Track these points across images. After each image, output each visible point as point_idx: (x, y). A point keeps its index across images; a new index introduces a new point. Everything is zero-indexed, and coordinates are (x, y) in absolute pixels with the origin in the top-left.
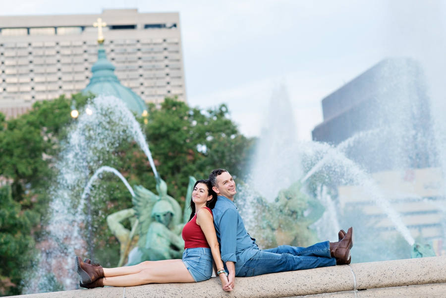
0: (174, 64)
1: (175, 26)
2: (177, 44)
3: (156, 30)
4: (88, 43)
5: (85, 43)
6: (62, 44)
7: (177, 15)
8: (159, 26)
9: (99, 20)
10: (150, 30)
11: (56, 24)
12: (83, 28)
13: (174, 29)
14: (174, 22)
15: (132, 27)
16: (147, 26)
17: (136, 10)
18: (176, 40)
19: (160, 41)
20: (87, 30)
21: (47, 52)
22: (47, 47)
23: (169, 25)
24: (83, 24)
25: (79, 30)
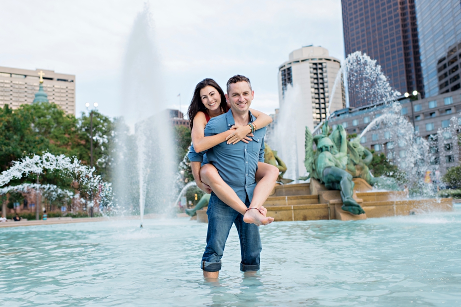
0: (71, 100)
1: (73, 81)
2: (73, 90)
3: (63, 82)
4: (28, 84)
5: (26, 83)
6: (14, 82)
7: (74, 76)
8: (65, 80)
9: (41, 72)
10: (60, 82)
11: (11, 72)
12: (26, 76)
13: (72, 83)
14: (72, 79)
15: (51, 79)
16: (58, 80)
17: (53, 71)
18: (73, 88)
19: (65, 87)
20: (28, 77)
21: (6, 85)
22: (6, 83)
23: (69, 80)
24: (26, 74)
25: (23, 77)
